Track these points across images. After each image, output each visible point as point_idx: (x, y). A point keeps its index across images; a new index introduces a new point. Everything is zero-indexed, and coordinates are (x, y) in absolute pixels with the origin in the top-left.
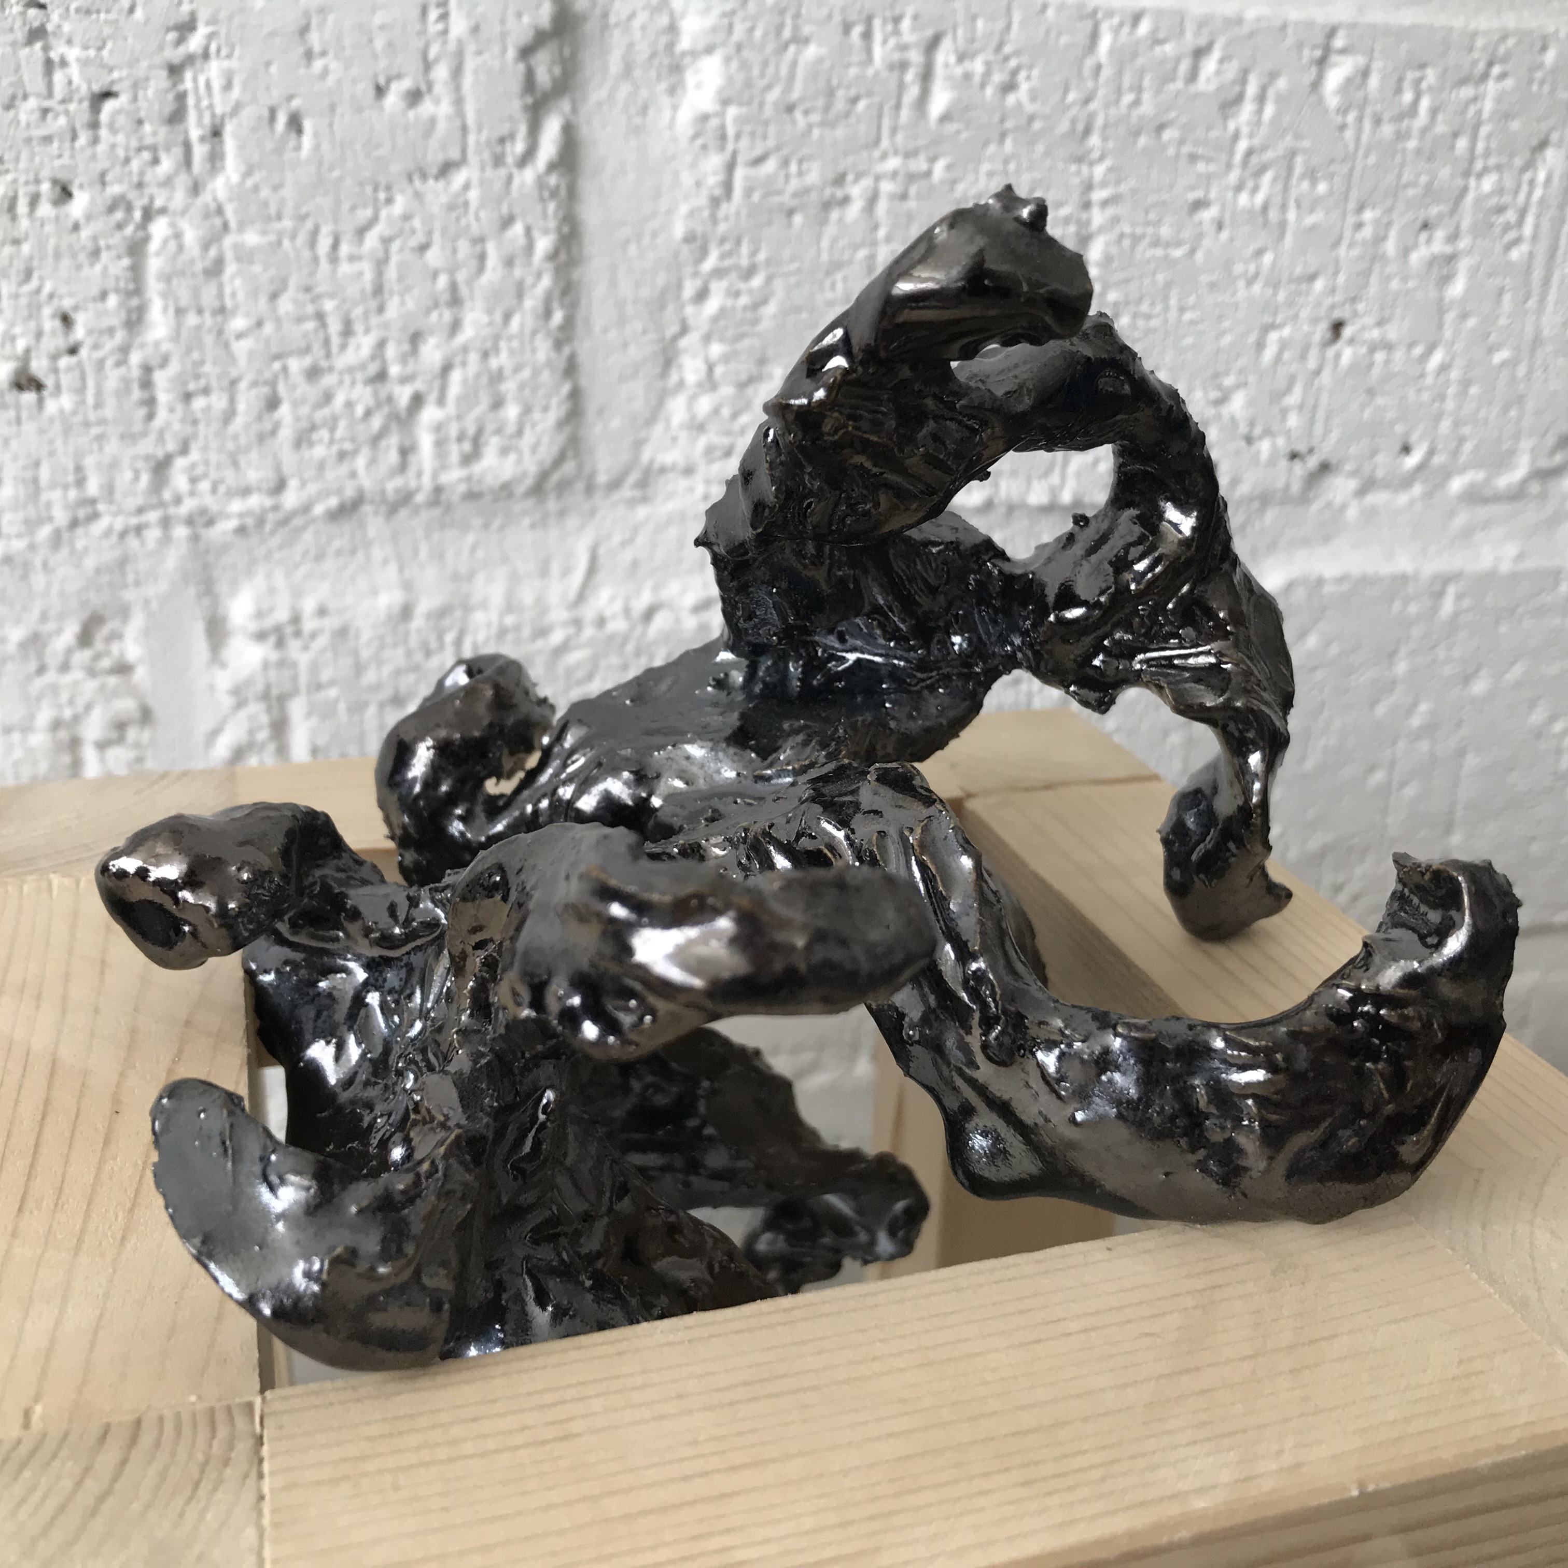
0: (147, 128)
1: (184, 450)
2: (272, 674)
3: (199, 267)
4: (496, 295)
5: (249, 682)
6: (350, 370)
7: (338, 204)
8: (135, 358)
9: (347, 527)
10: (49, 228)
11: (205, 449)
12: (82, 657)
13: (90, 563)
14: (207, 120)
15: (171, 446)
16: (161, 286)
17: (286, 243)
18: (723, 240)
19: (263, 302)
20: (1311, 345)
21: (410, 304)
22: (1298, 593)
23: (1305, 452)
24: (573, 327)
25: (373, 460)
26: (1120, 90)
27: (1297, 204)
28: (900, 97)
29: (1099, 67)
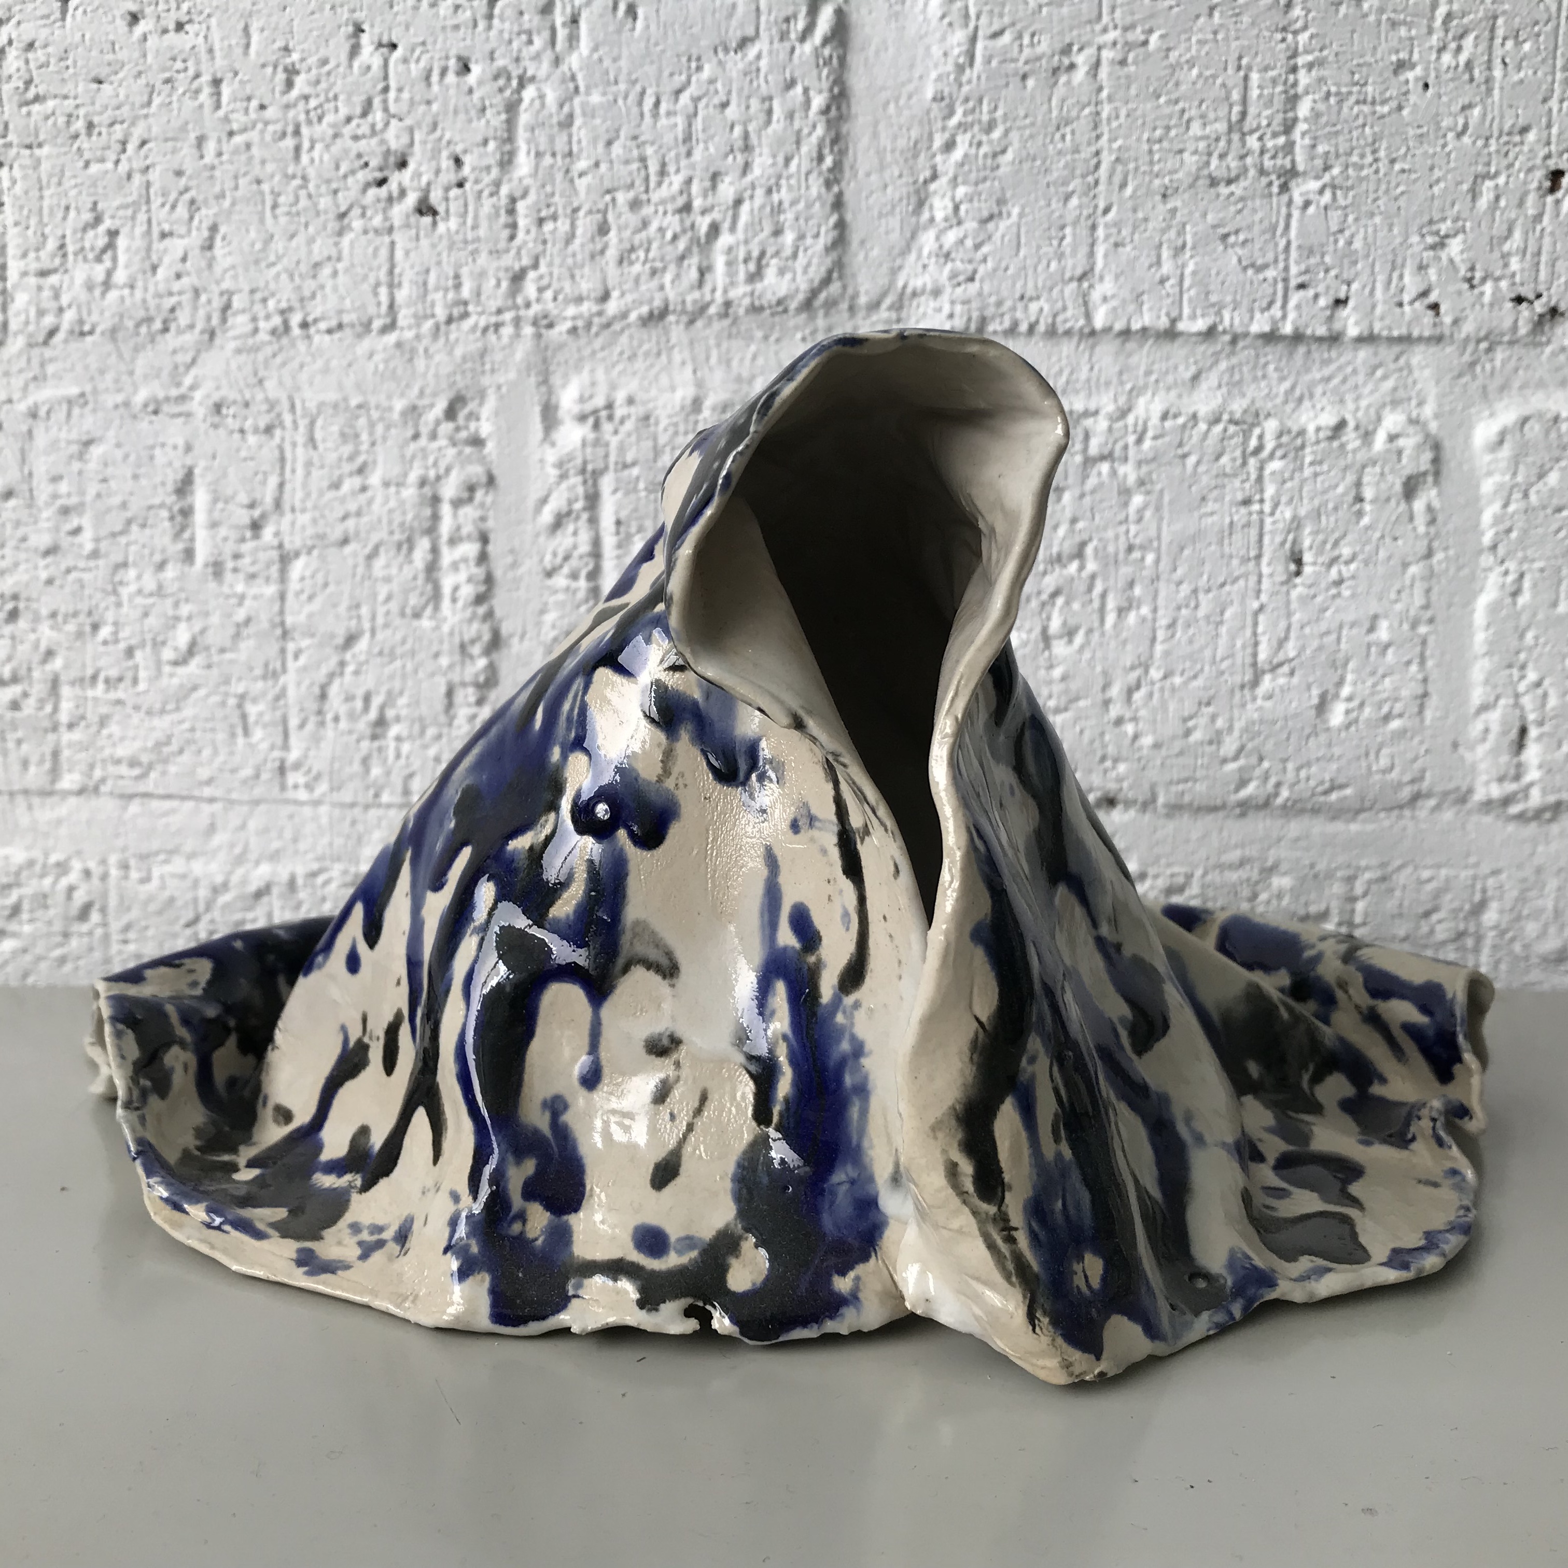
0: (526, 17)
1: (535, 266)
2: (589, 450)
3: (555, 120)
4: (780, 141)
5: (570, 458)
6: (663, 202)
7: (660, 71)
8: (504, 190)
9: (655, 333)
10: (452, 92)
11: (551, 264)
12: (447, 428)
13: (459, 352)
14: (569, 10)
15: (526, 261)
16: (528, 135)
17: (620, 102)
18: (967, 100)
19: (600, 147)
20: (1526, 193)
21: (712, 150)
22: (1534, 429)
23: (1531, 296)
24: (841, 171)
25: (678, 276)
27: (1504, 62)
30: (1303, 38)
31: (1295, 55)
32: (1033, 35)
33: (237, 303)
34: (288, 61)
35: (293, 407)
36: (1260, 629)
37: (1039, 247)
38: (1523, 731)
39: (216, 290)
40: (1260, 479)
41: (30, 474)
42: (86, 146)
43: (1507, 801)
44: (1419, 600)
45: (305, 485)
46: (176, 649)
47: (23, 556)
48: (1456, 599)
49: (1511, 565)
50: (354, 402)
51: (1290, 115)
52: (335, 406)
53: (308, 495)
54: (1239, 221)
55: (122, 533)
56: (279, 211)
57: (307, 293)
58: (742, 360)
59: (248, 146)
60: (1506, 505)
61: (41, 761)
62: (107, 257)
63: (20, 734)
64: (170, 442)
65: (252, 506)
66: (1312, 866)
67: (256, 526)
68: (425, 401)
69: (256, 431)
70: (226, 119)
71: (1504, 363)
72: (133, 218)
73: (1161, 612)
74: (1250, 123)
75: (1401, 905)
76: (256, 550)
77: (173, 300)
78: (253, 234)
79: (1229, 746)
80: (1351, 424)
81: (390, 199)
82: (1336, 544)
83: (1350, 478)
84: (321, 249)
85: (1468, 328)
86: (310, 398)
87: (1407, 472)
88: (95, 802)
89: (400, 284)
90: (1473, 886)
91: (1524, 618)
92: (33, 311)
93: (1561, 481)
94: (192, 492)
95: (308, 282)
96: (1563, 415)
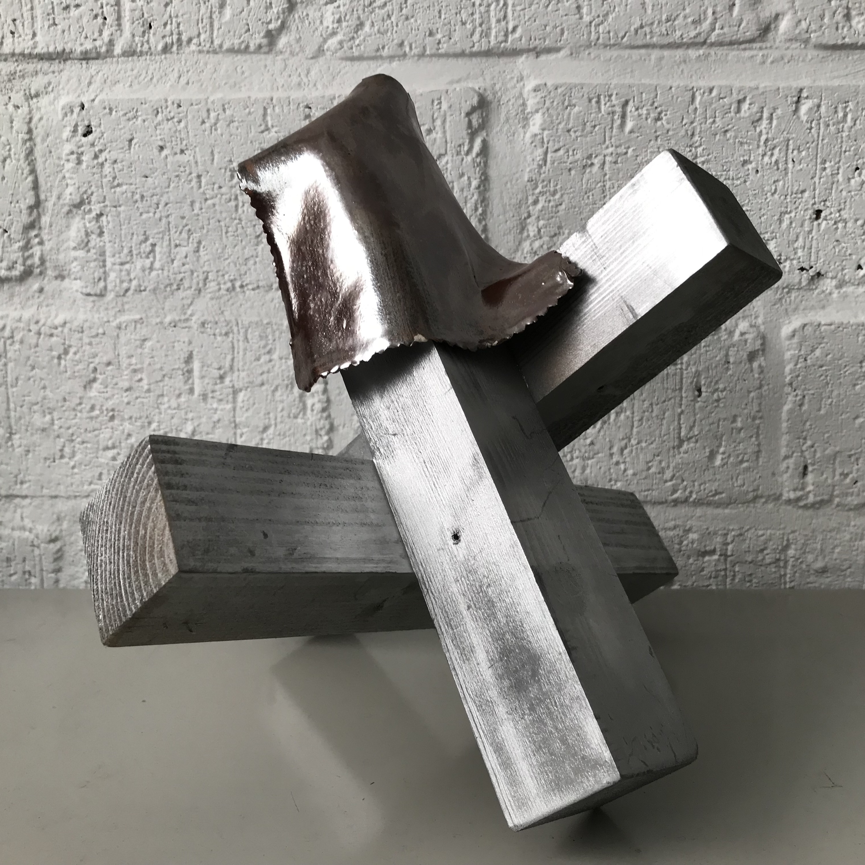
18: (543, 181)
20: (805, 220)
22: (809, 330)
23: (808, 268)
24: (486, 215)
26: (706, 118)
27: (793, 161)
28: (612, 124)
29: (696, 109)
30: (700, 150)
31: (696, 157)
32: (574, 150)
33: (210, 277)
34: (232, 167)
35: (237, 324)
36: (682, 422)
38: (806, 468)
39: (201, 271)
41: (118, 355)
42: (140, 206)
43: (798, 499)
44: (756, 408)
45: (243, 359)
46: (186, 433)
47: (116, 391)
48: (773, 407)
49: (799, 392)
50: (265, 322)
52: (257, 323)
53: (245, 364)
55: (160, 381)
56: (229, 234)
57: (242, 272)
59: (214, 205)
60: (796, 365)
62: (151, 256)
64: (182, 340)
65: (220, 369)
66: (707, 529)
67: (222, 378)
69: (221, 335)
70: (204, 193)
71: (795, 298)
72: (162, 238)
73: (636, 414)
75: (749, 547)
76: (222, 388)
77: (182, 275)
78: (217, 245)
79: (668, 474)
80: (723, 327)
82: (717, 382)
83: (723, 353)
84: (248, 252)
86: (245, 320)
87: (750, 349)
90: (783, 538)
91: (805, 416)
92: (118, 281)
93: (822, 353)
94: (192, 362)
95: (243, 267)
96: (823, 323)
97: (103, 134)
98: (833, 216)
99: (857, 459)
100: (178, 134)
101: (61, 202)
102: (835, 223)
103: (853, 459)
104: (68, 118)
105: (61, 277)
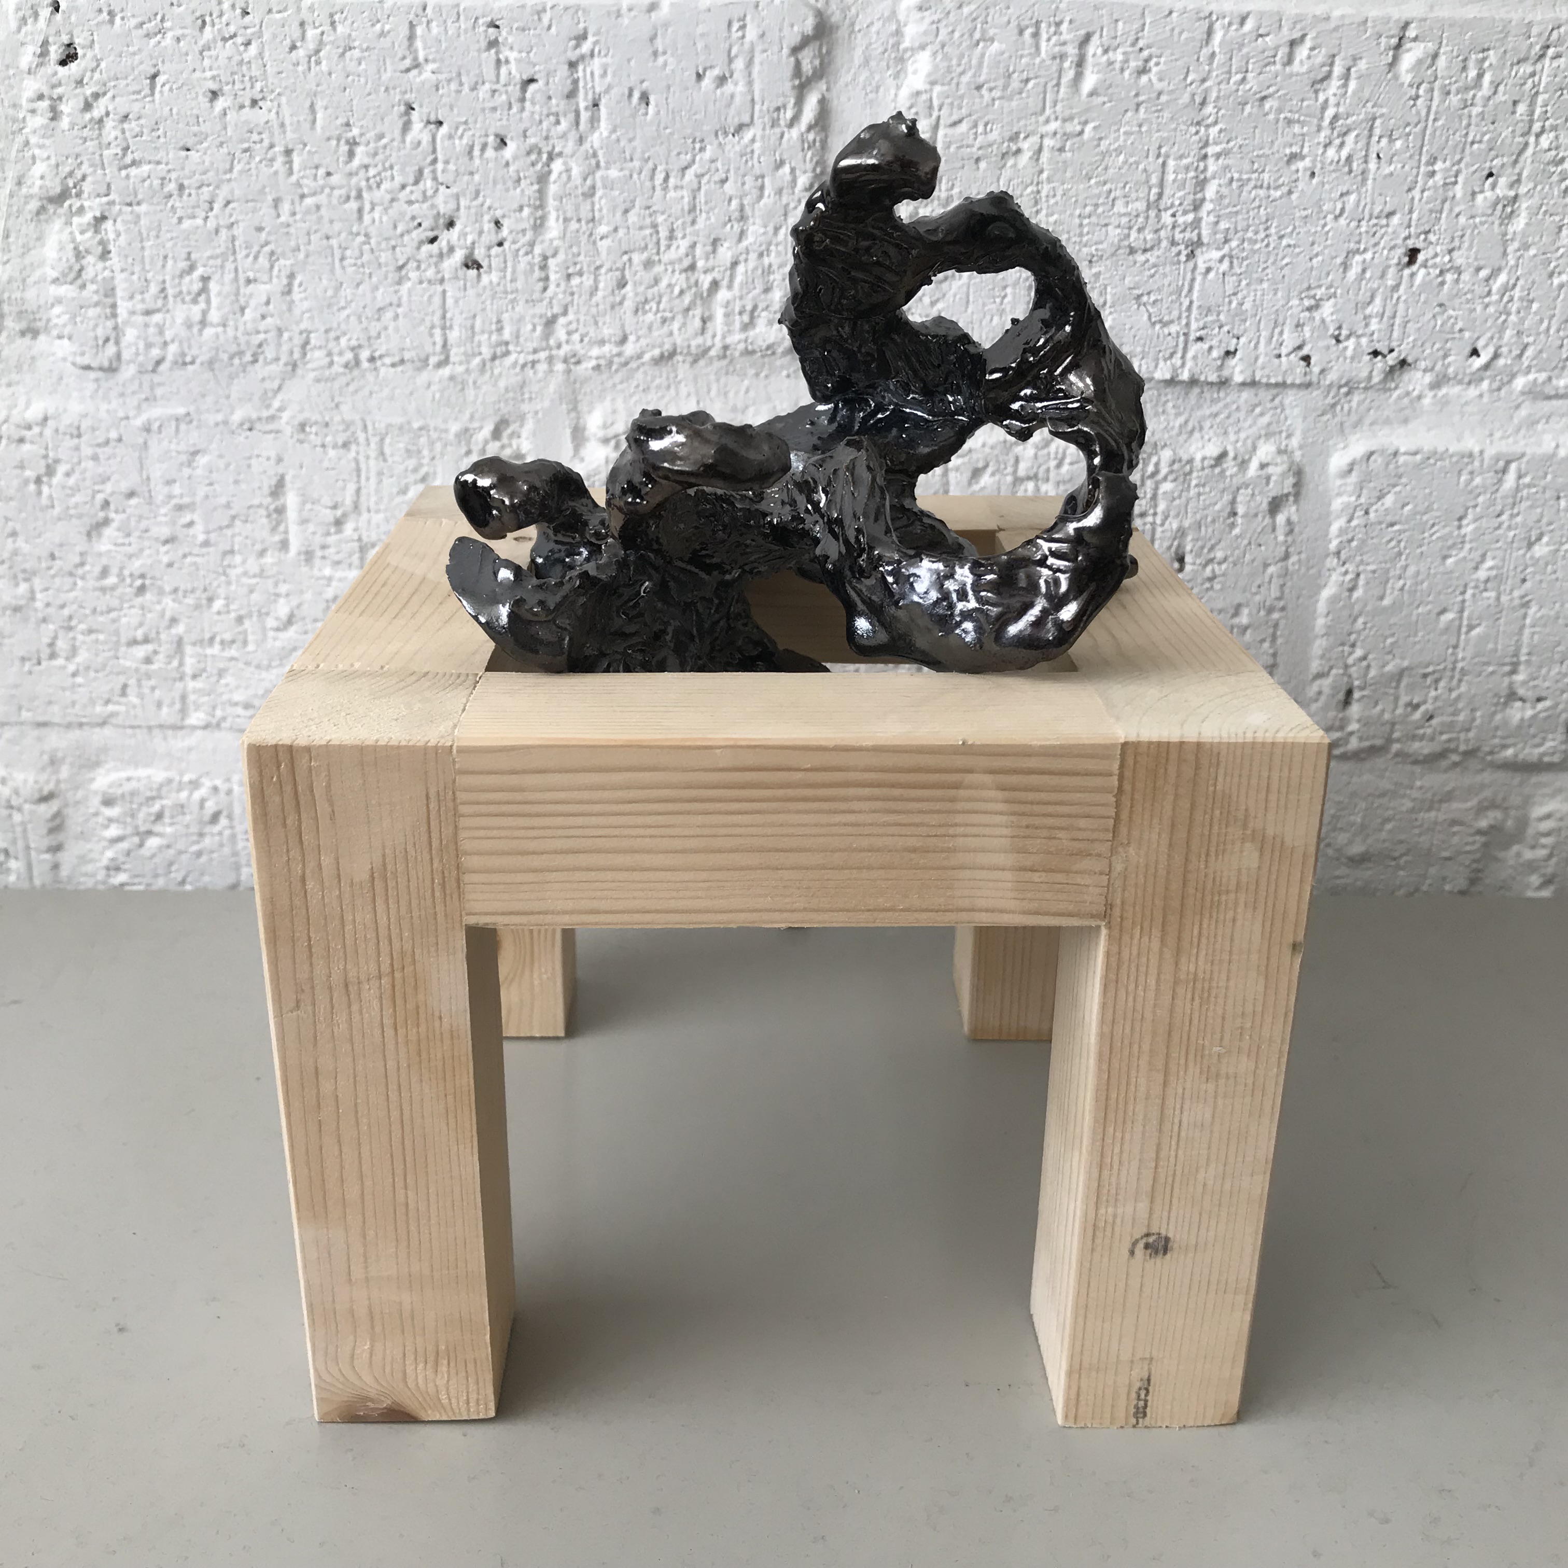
0: (554, 101)
1: (565, 313)
3: (580, 191)
4: (770, 214)
6: (672, 263)
8: (537, 250)
9: (665, 370)
10: (491, 165)
11: (577, 312)
12: (493, 445)
13: (502, 384)
14: (590, 97)
15: (556, 309)
16: (557, 203)
17: (635, 176)
19: (619, 214)
20: (1389, 267)
21: (713, 220)
22: (1377, 462)
23: (1385, 351)
25: (684, 324)
26: (1229, 72)
27: (1378, 157)
28: (1060, 77)
29: (1213, 54)
30: (1214, 131)
31: (1206, 144)
32: (986, 125)
33: (313, 341)
34: (350, 135)
35: (365, 427)
37: (984, 305)
38: (1349, 693)
39: (296, 329)
40: (1154, 497)
41: (148, 479)
42: (178, 204)
43: (1332, 744)
44: (1275, 592)
45: (377, 491)
46: (277, 619)
47: (146, 543)
48: (1305, 592)
49: (1350, 567)
50: (416, 425)
51: (1199, 196)
52: (401, 428)
53: (380, 499)
54: (1152, 284)
55: (228, 527)
56: (346, 263)
57: (373, 333)
58: (737, 393)
59: (318, 207)
60: (1349, 521)
61: (172, 704)
62: (202, 298)
63: (152, 682)
64: (265, 454)
65: (335, 507)
67: (339, 523)
68: (476, 425)
69: (335, 446)
70: (298, 184)
71: (1360, 403)
72: (222, 267)
74: (1166, 201)
76: (340, 541)
77: (262, 336)
78: (325, 282)
80: (1231, 454)
81: (441, 255)
82: (1212, 548)
83: (1227, 497)
84: (383, 296)
85: (1331, 377)
86: (380, 421)
87: (1273, 494)
88: (217, 735)
89: (451, 327)
91: (1357, 608)
92: (141, 345)
93: (1395, 502)
94: (284, 494)
95: (374, 323)
96: (1402, 450)
97: (98, 62)
98: (1438, 260)
99: (1437, 681)
100: (244, 68)
101: (24, 190)
102: (1442, 273)
103: (1429, 680)
104: (29, 27)
105: (32, 332)
